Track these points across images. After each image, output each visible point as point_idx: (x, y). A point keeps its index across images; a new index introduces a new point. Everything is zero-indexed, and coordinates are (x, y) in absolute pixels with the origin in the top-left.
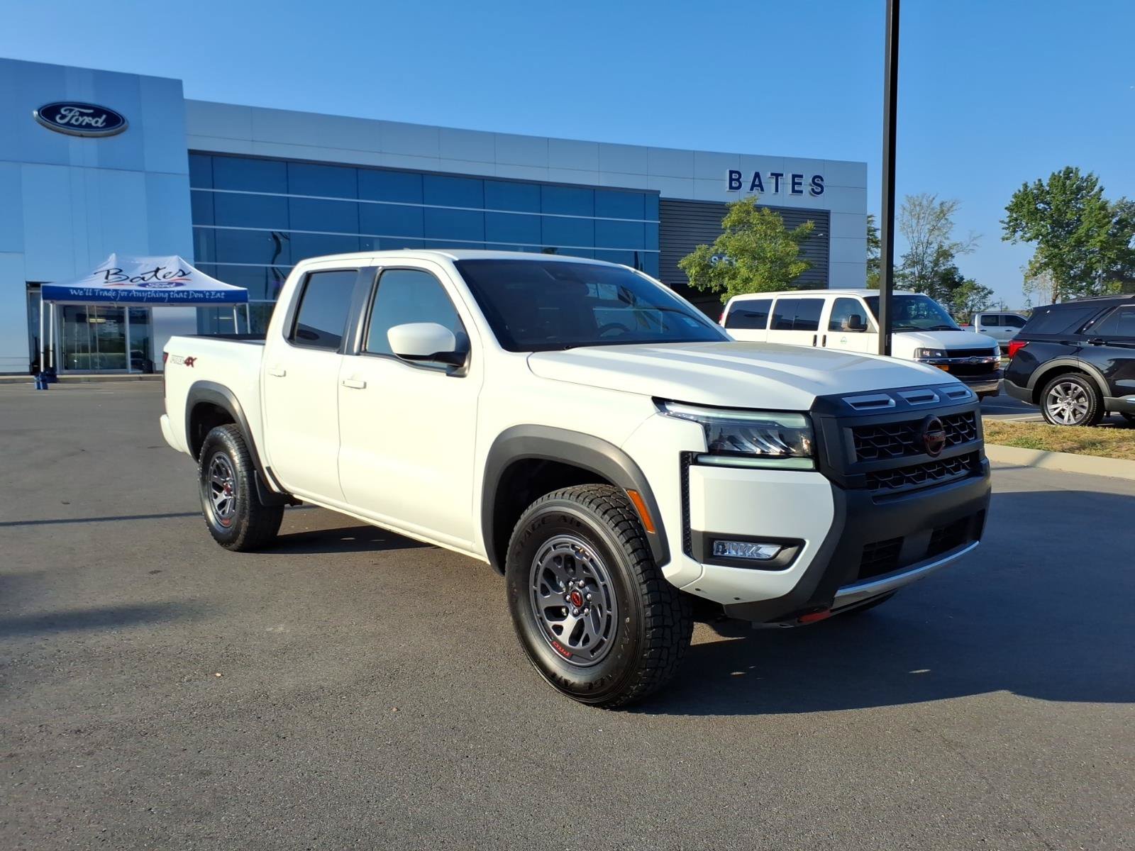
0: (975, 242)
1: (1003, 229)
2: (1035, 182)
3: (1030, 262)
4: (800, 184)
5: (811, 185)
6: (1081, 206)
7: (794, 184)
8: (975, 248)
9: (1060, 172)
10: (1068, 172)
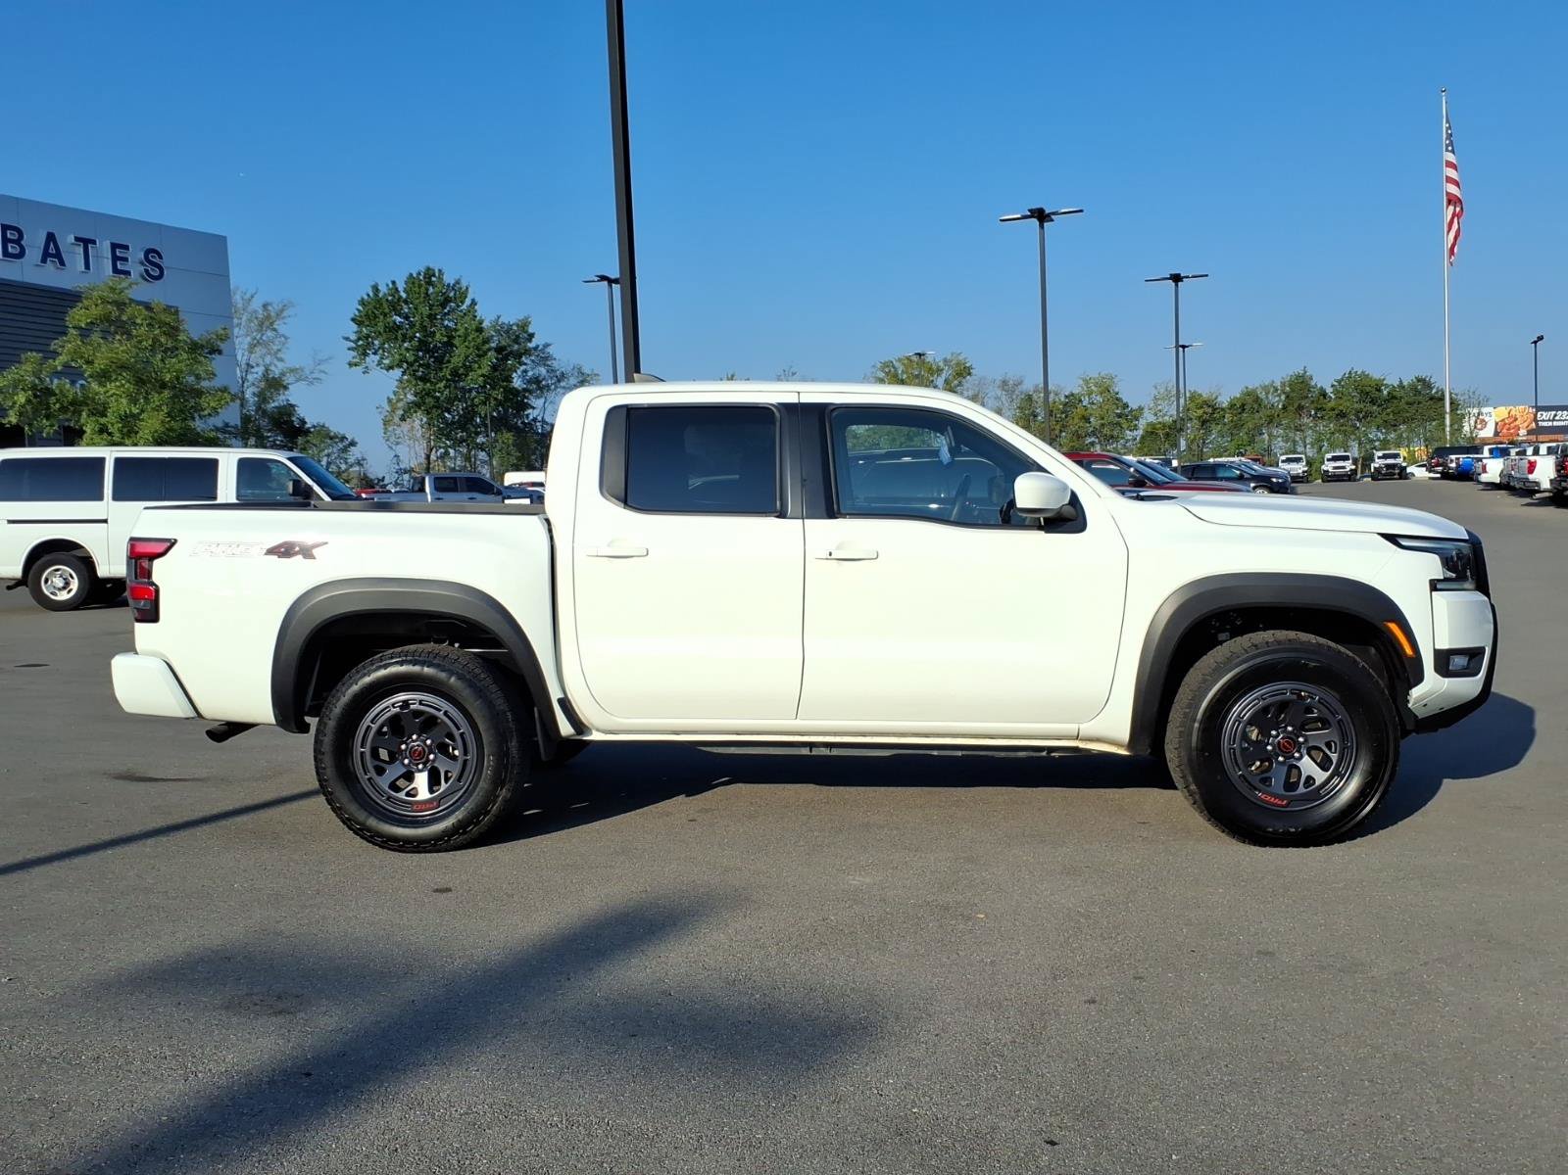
0: (322, 367)
1: (349, 349)
2: (387, 285)
3: (390, 400)
4: (125, 259)
5: (142, 263)
6: (451, 324)
7: (115, 259)
8: (322, 376)
9: (419, 274)
10: (429, 273)
